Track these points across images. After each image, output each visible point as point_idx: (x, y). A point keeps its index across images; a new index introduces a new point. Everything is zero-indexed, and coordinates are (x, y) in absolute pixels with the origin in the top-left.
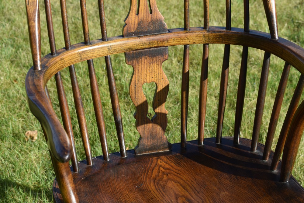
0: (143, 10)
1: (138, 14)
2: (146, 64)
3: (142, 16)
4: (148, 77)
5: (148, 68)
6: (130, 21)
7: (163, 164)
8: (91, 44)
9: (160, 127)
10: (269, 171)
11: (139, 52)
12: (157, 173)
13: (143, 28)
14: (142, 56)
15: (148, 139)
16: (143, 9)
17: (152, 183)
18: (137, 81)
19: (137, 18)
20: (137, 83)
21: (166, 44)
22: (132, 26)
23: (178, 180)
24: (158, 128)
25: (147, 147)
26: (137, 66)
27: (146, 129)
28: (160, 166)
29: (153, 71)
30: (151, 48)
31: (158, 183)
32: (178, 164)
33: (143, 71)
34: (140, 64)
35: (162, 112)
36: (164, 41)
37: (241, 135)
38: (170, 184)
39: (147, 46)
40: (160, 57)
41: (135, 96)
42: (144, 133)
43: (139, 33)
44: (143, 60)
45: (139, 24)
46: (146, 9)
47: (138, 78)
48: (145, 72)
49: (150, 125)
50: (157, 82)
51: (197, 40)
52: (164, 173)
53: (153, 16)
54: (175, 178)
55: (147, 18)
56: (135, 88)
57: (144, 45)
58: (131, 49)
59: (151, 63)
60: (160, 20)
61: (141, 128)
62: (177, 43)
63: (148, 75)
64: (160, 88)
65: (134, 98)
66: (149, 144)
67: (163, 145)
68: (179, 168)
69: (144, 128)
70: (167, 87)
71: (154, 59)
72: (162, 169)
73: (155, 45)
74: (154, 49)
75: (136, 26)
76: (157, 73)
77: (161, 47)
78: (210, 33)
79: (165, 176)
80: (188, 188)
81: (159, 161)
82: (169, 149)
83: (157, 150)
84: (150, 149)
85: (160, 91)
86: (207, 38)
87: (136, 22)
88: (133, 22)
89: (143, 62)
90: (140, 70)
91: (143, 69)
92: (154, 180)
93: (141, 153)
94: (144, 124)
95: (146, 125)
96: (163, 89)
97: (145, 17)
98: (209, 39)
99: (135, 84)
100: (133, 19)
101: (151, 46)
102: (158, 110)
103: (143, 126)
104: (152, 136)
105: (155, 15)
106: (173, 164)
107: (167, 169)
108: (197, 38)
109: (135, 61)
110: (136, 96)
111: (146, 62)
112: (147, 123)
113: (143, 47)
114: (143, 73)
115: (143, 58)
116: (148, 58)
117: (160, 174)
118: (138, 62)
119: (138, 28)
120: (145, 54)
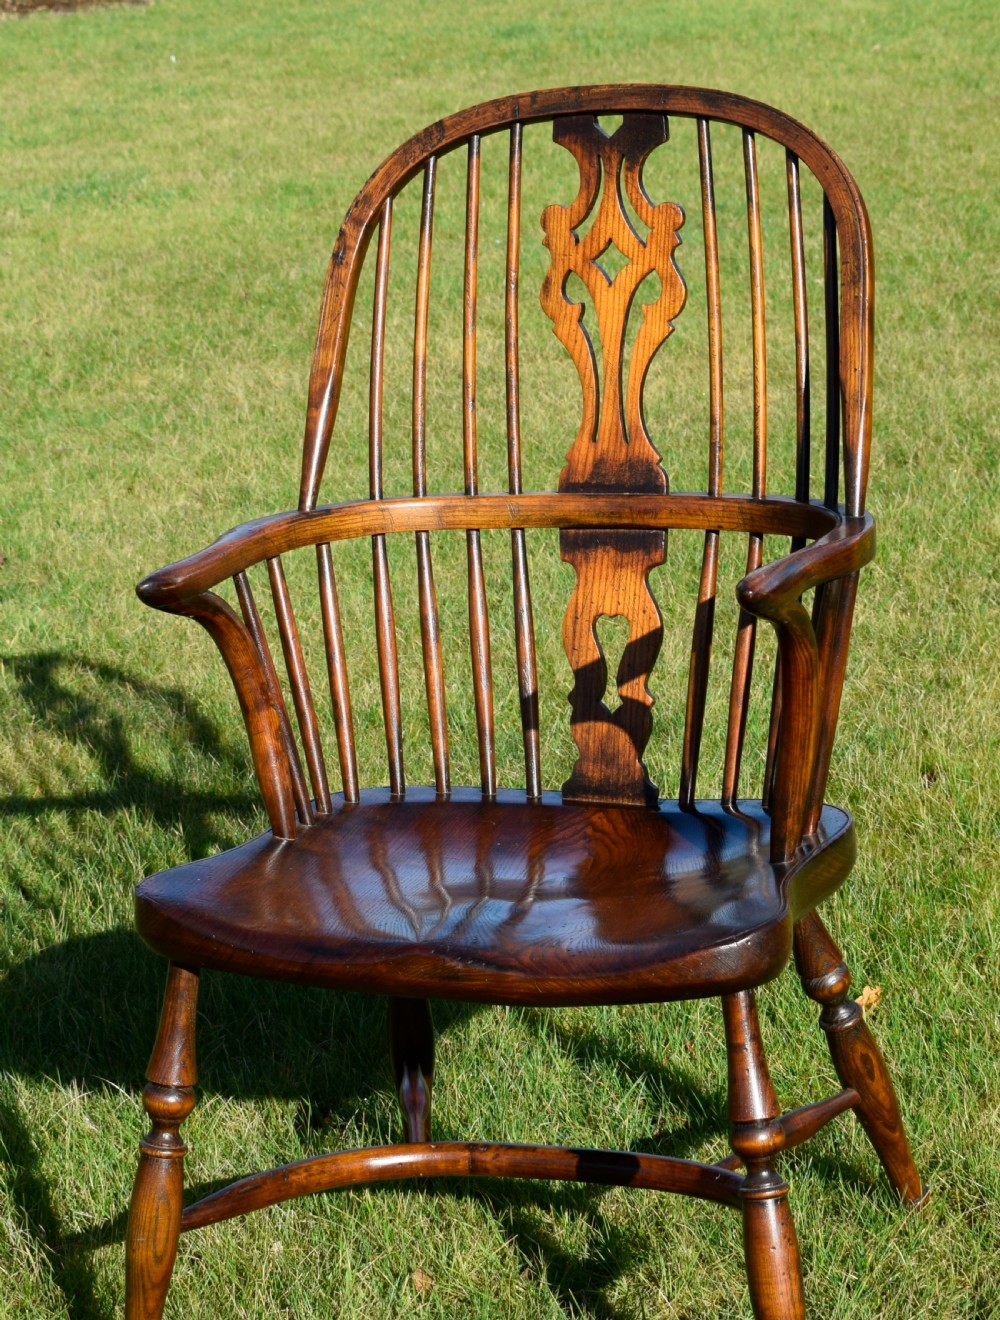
0: (607, 433)
1: (594, 439)
2: (604, 566)
3: (605, 447)
4: (608, 600)
5: (610, 577)
6: (576, 454)
7: (601, 822)
9: (627, 737)
11: (591, 534)
13: (604, 476)
14: (597, 547)
15: (595, 761)
16: (608, 427)
18: (580, 606)
19: (592, 450)
20: (580, 610)
22: (580, 467)
24: (623, 739)
25: (590, 782)
26: (584, 568)
27: (592, 736)
28: (591, 824)
29: (622, 587)
30: (617, 526)
33: (596, 584)
34: (591, 565)
35: (635, 697)
36: (646, 512)
39: (606, 521)
40: (638, 556)
41: (574, 645)
42: (587, 744)
43: (595, 487)
44: (599, 555)
45: (599, 463)
46: (614, 431)
47: (585, 598)
48: (602, 587)
49: (603, 727)
50: (631, 619)
51: (726, 520)
53: (630, 450)
55: (615, 452)
56: (575, 623)
57: (597, 516)
59: (618, 565)
60: (647, 460)
61: (579, 727)
62: (679, 521)
63: (608, 594)
64: (638, 632)
65: (570, 648)
66: (597, 775)
67: (632, 785)
69: (588, 732)
70: (658, 632)
71: (626, 558)
72: (589, 829)
73: (625, 521)
74: (626, 531)
75: (589, 468)
76: (632, 594)
77: (639, 527)
82: (647, 802)
83: (614, 795)
84: (599, 790)
85: (637, 641)
86: (748, 517)
87: (591, 460)
88: (582, 459)
89: (599, 560)
90: (590, 579)
91: (597, 577)
93: (574, 796)
94: (589, 720)
95: (592, 724)
96: (643, 638)
97: (612, 448)
98: (752, 519)
99: (576, 611)
100: (583, 451)
101: (617, 521)
102: (626, 690)
103: (586, 725)
104: (606, 756)
105: (637, 449)
107: (602, 831)
108: (725, 514)
109: (579, 556)
110: (577, 644)
111: (605, 562)
112: (597, 718)
113: (595, 521)
114: (596, 589)
115: (599, 551)
116: (612, 553)
118: (587, 559)
119: (593, 475)
120: (604, 542)
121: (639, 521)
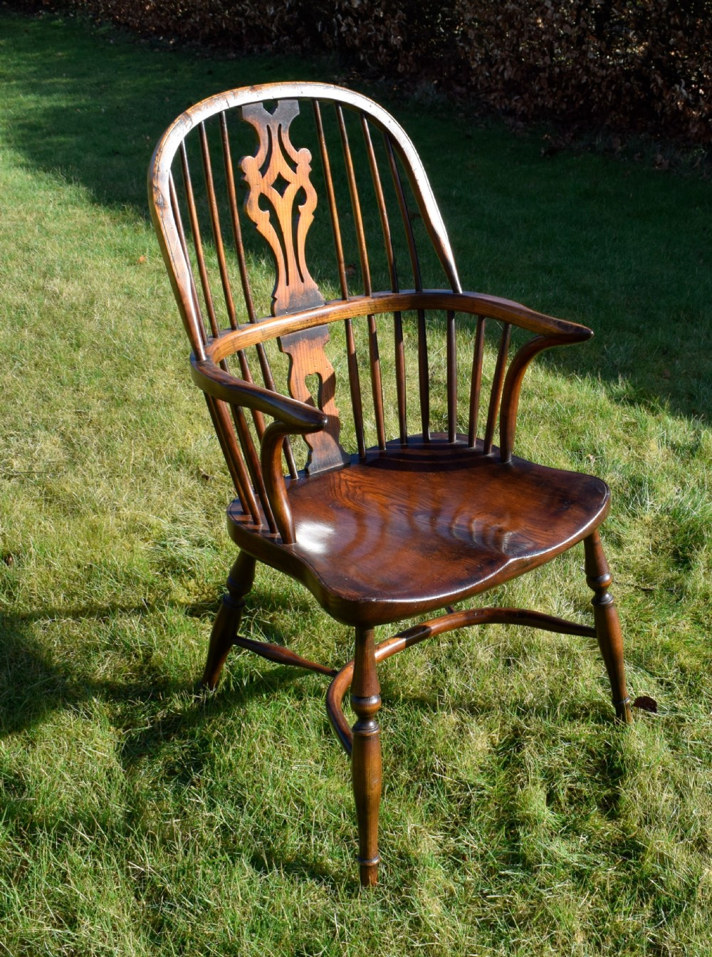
0: (293, 279)
1: (288, 284)
2: (306, 349)
3: (293, 287)
4: (310, 367)
5: (308, 354)
6: (280, 294)
7: (348, 477)
8: (243, 329)
9: (331, 437)
10: (483, 456)
12: (346, 488)
13: (296, 302)
14: (299, 340)
15: (320, 450)
16: (293, 277)
17: (346, 499)
18: (297, 373)
19: (287, 290)
21: (326, 320)
22: (284, 301)
23: (376, 490)
25: (321, 461)
26: (294, 352)
27: (317, 438)
28: (346, 481)
29: (315, 358)
30: (309, 327)
31: (353, 498)
32: (368, 474)
33: (303, 359)
34: (298, 350)
35: (331, 412)
36: (323, 316)
37: (431, 430)
38: (369, 497)
39: (305, 326)
40: (319, 339)
42: (315, 443)
43: (292, 310)
44: (301, 345)
45: (292, 296)
46: (296, 277)
47: (299, 368)
48: (306, 360)
49: (321, 434)
50: (321, 373)
51: (361, 310)
52: (355, 487)
53: (305, 286)
54: (371, 489)
56: (297, 383)
57: (301, 324)
58: (287, 331)
59: (311, 347)
60: (314, 290)
62: (338, 317)
63: (309, 363)
64: (325, 379)
66: (323, 457)
68: (370, 478)
69: (315, 437)
70: (333, 376)
71: (314, 343)
72: (349, 483)
73: (314, 323)
74: (312, 328)
75: (288, 300)
76: (320, 360)
77: (320, 324)
78: (376, 300)
79: (357, 490)
80: (392, 495)
81: (342, 475)
82: (348, 461)
83: (333, 464)
84: (324, 464)
86: (373, 306)
87: (288, 296)
88: (283, 295)
89: (301, 347)
90: (299, 358)
91: (303, 356)
92: (347, 496)
93: (314, 471)
96: (329, 379)
97: (297, 287)
99: (296, 376)
100: (283, 291)
101: (310, 324)
104: (325, 446)
105: (308, 285)
106: (361, 476)
107: (356, 482)
108: (361, 307)
109: (292, 347)
110: (299, 393)
111: (305, 347)
113: (300, 327)
114: (303, 362)
115: (301, 342)
116: (307, 341)
117: (351, 489)
118: (296, 347)
119: (291, 303)
120: (303, 336)
121: (320, 322)
